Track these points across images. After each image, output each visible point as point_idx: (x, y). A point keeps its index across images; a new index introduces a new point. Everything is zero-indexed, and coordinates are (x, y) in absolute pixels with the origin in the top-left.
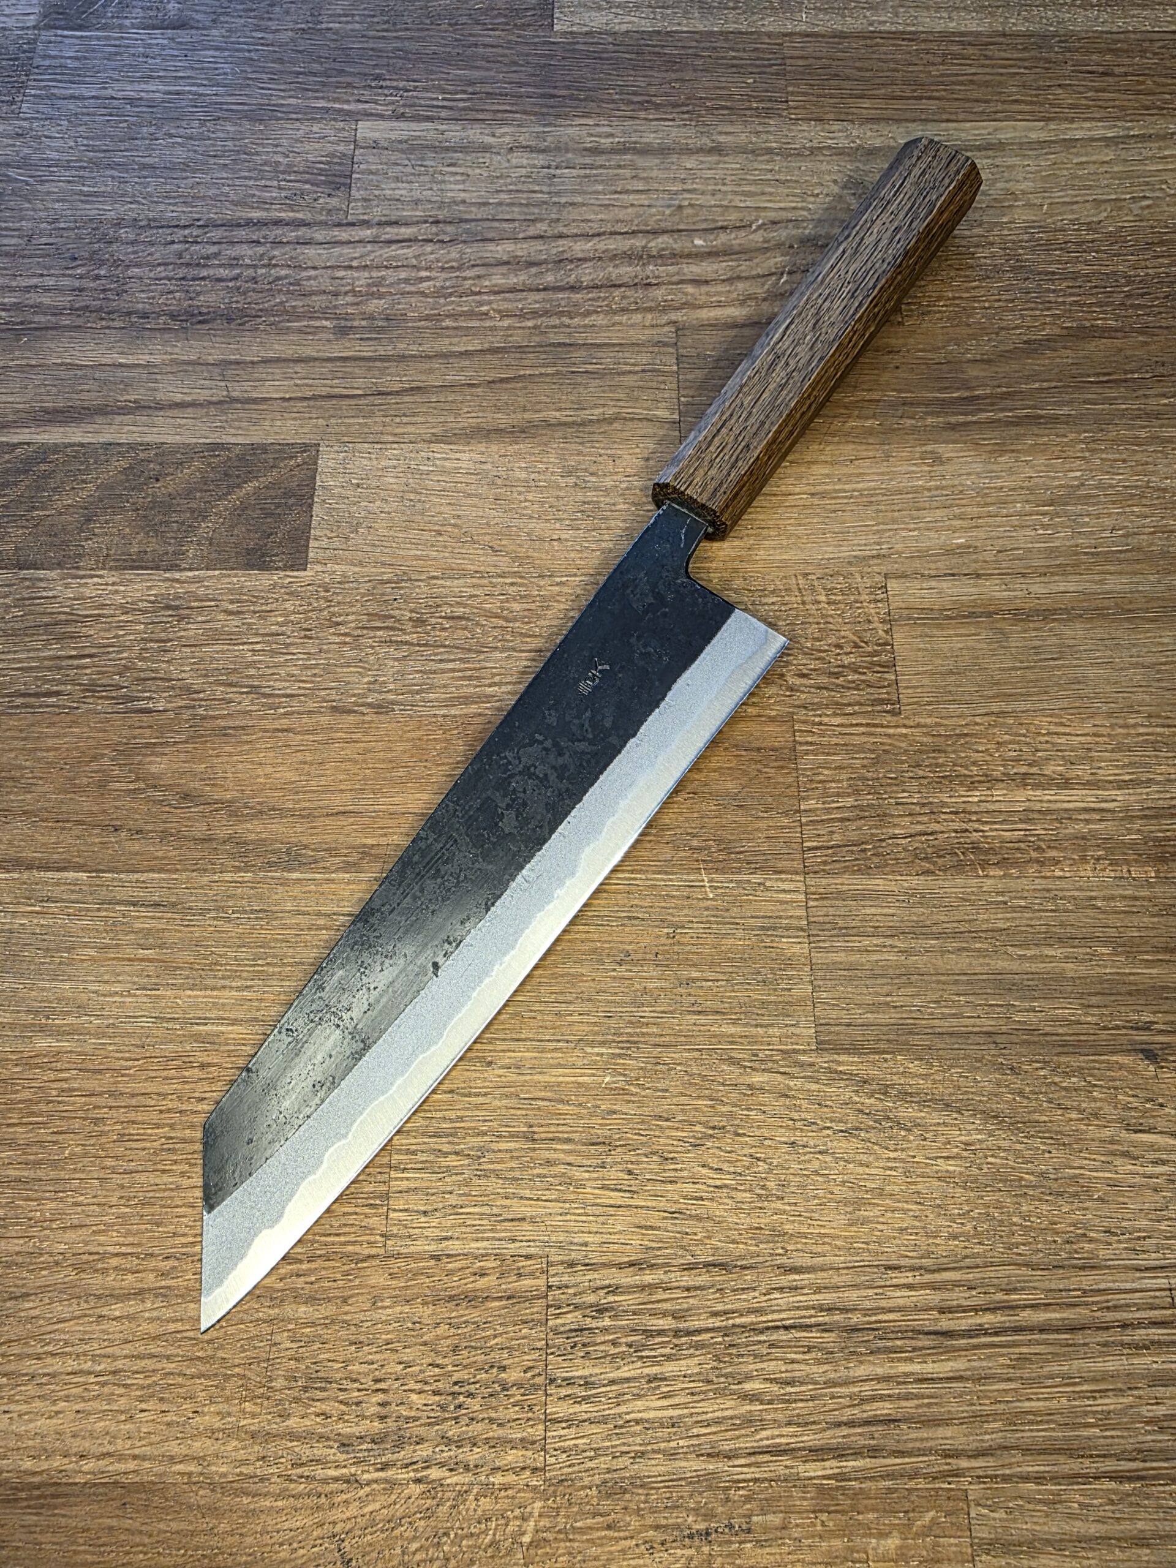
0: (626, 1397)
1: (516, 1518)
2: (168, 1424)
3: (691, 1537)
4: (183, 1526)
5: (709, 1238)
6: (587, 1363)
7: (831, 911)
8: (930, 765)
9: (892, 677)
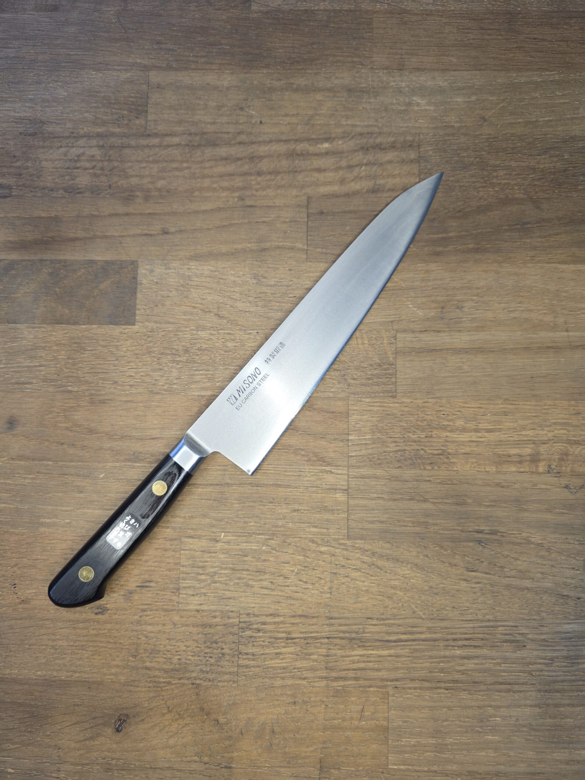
0: (268, 659)
8: (406, 420)
9: (393, 380)
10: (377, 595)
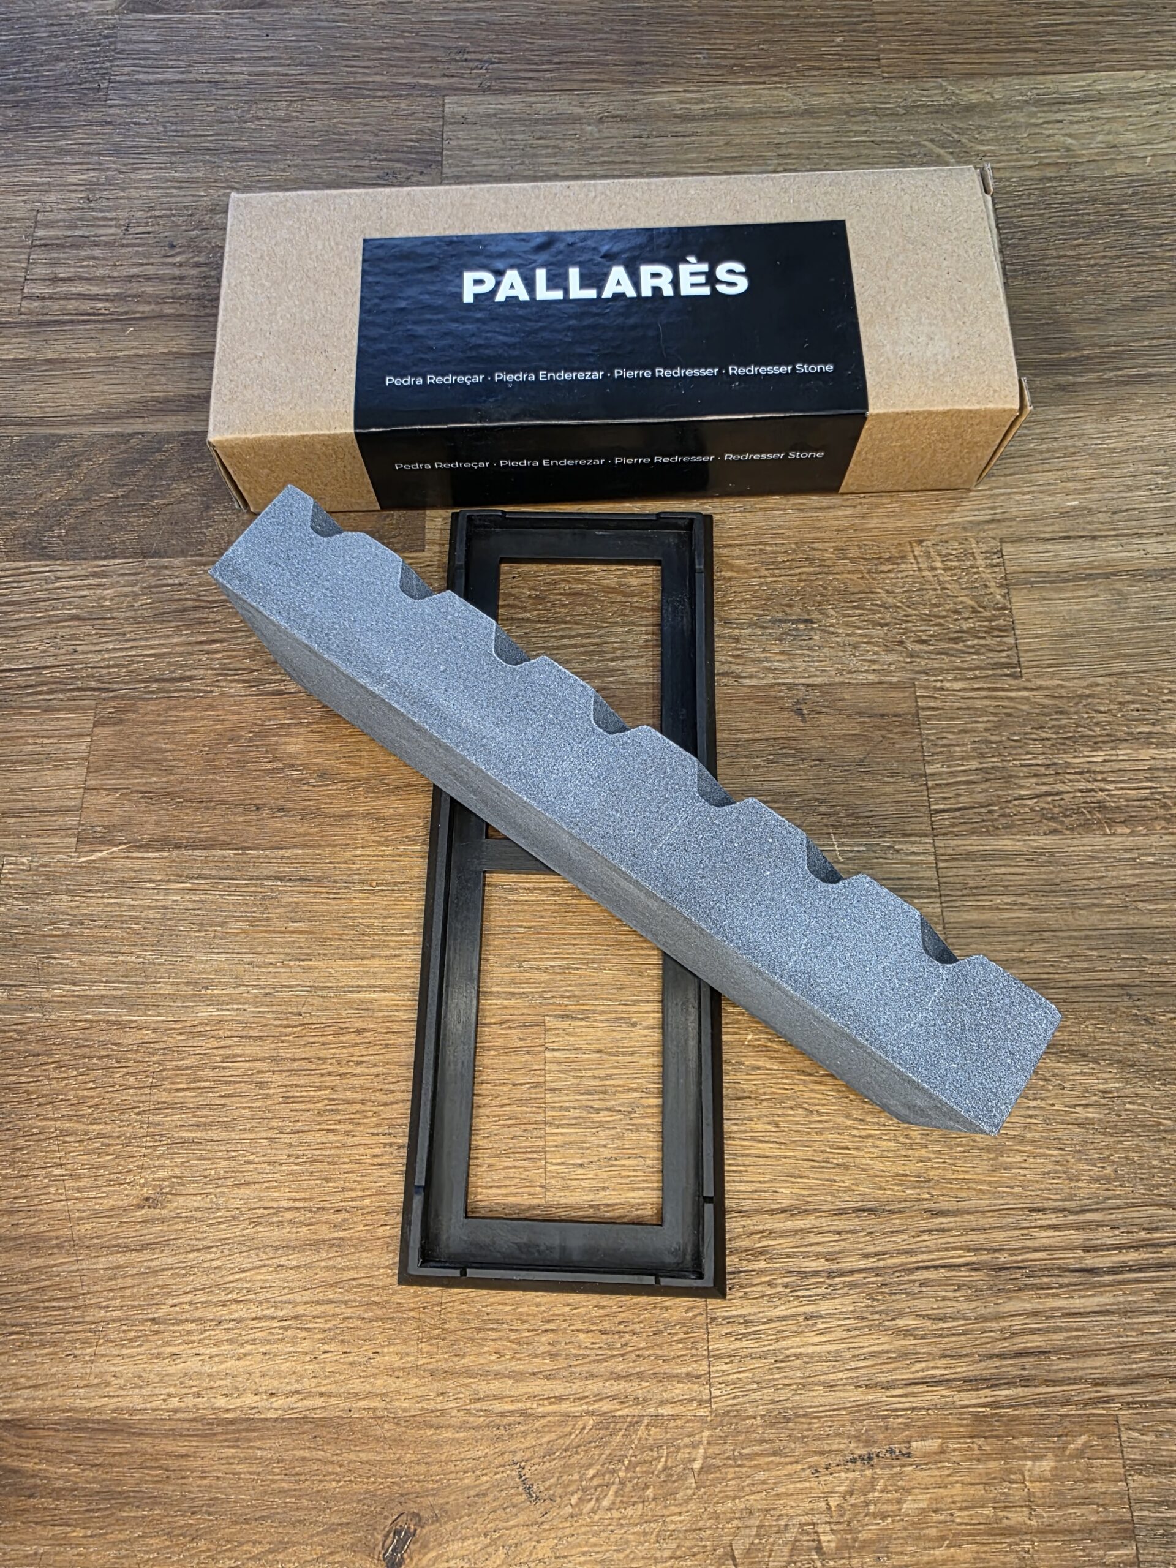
0: (786, 1334)
1: (686, 1446)
2: (351, 1364)
3: (854, 1461)
4: (371, 1456)
5: (857, 1185)
6: (745, 1303)
7: (962, 872)
8: (1053, 727)
9: (1011, 641)
10: (1047, 1148)
